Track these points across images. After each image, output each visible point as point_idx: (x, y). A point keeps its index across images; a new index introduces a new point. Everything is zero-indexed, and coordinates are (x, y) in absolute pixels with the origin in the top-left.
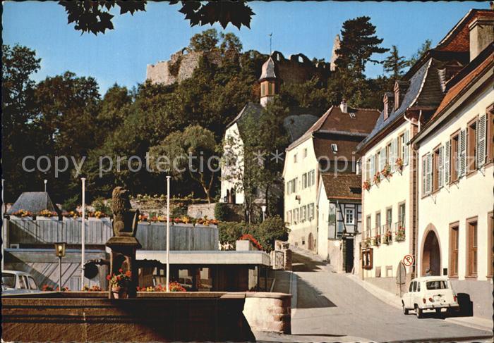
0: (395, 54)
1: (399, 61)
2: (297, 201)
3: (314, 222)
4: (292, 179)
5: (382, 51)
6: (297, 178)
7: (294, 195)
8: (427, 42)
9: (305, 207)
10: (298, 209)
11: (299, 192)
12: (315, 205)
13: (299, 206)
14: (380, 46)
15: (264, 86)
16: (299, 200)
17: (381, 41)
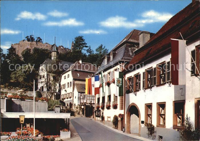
0: (90, 48)
1: (91, 50)
2: (65, 92)
3: (72, 99)
4: (63, 84)
5: (87, 47)
6: (65, 84)
7: (64, 90)
8: (101, 45)
9: (68, 93)
10: (65, 94)
11: (66, 89)
12: (72, 93)
13: (66, 93)
14: (86, 45)
15: (53, 53)
16: (66, 91)
17: (86, 44)
